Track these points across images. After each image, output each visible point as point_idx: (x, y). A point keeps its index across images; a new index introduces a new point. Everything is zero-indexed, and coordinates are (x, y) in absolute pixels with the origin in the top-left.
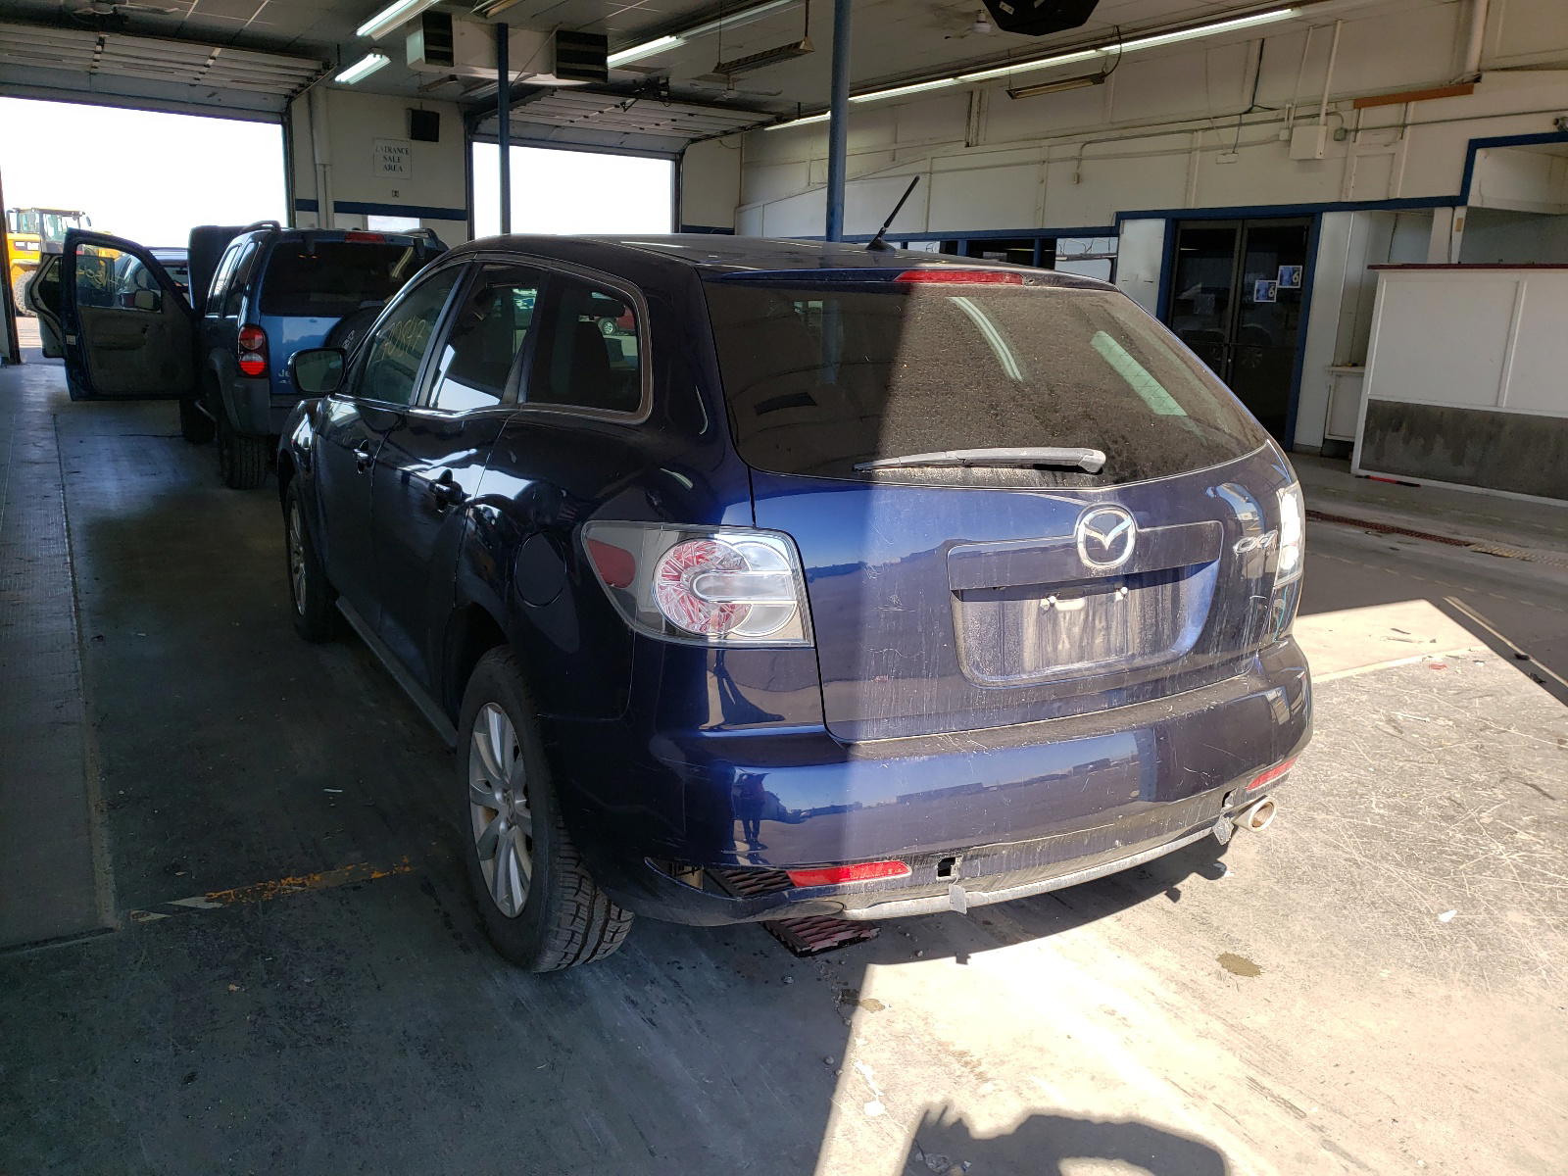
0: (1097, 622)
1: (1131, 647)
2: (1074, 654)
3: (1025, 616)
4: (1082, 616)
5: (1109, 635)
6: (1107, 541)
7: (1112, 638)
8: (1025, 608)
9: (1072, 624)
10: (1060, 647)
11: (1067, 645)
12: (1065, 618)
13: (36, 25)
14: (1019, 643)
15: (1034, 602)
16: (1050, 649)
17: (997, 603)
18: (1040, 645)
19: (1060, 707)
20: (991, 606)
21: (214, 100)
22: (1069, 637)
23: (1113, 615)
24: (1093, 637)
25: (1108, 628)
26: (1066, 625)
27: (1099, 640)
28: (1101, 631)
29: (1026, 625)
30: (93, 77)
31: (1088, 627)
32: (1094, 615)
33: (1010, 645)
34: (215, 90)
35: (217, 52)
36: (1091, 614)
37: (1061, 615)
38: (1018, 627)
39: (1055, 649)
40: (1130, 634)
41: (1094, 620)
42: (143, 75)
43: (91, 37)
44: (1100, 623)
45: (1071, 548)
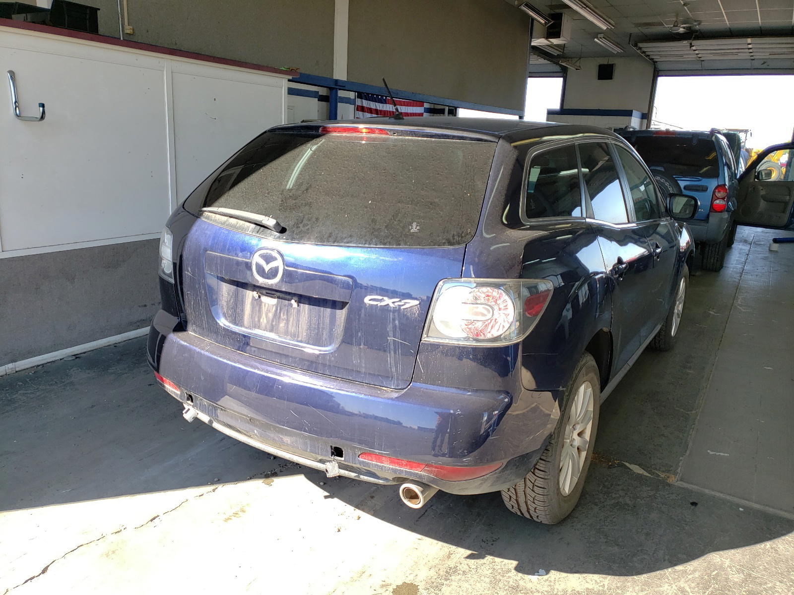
0: (282, 315)
1: (300, 335)
2: (268, 327)
3: (246, 298)
4: (274, 309)
5: (288, 324)
6: (267, 268)
7: (290, 327)
8: (247, 294)
9: (268, 311)
10: (261, 320)
11: (265, 321)
12: (265, 306)
13: (661, 42)
14: (243, 311)
15: (251, 292)
16: (256, 319)
17: (235, 287)
18: (252, 316)
19: (255, 351)
20: (233, 288)
21: (765, 66)
22: (266, 317)
23: (291, 314)
24: (279, 322)
25: (288, 320)
26: (266, 310)
27: (282, 325)
28: (283, 320)
29: (246, 303)
30: (703, 62)
31: (277, 316)
32: (280, 310)
33: (238, 310)
34: (765, 61)
35: (749, 40)
36: (279, 309)
37: (263, 304)
38: (243, 303)
39: (259, 321)
40: (300, 328)
41: (280, 313)
42: (726, 58)
43: (685, 43)
44: (284, 316)
45: (248, 266)
